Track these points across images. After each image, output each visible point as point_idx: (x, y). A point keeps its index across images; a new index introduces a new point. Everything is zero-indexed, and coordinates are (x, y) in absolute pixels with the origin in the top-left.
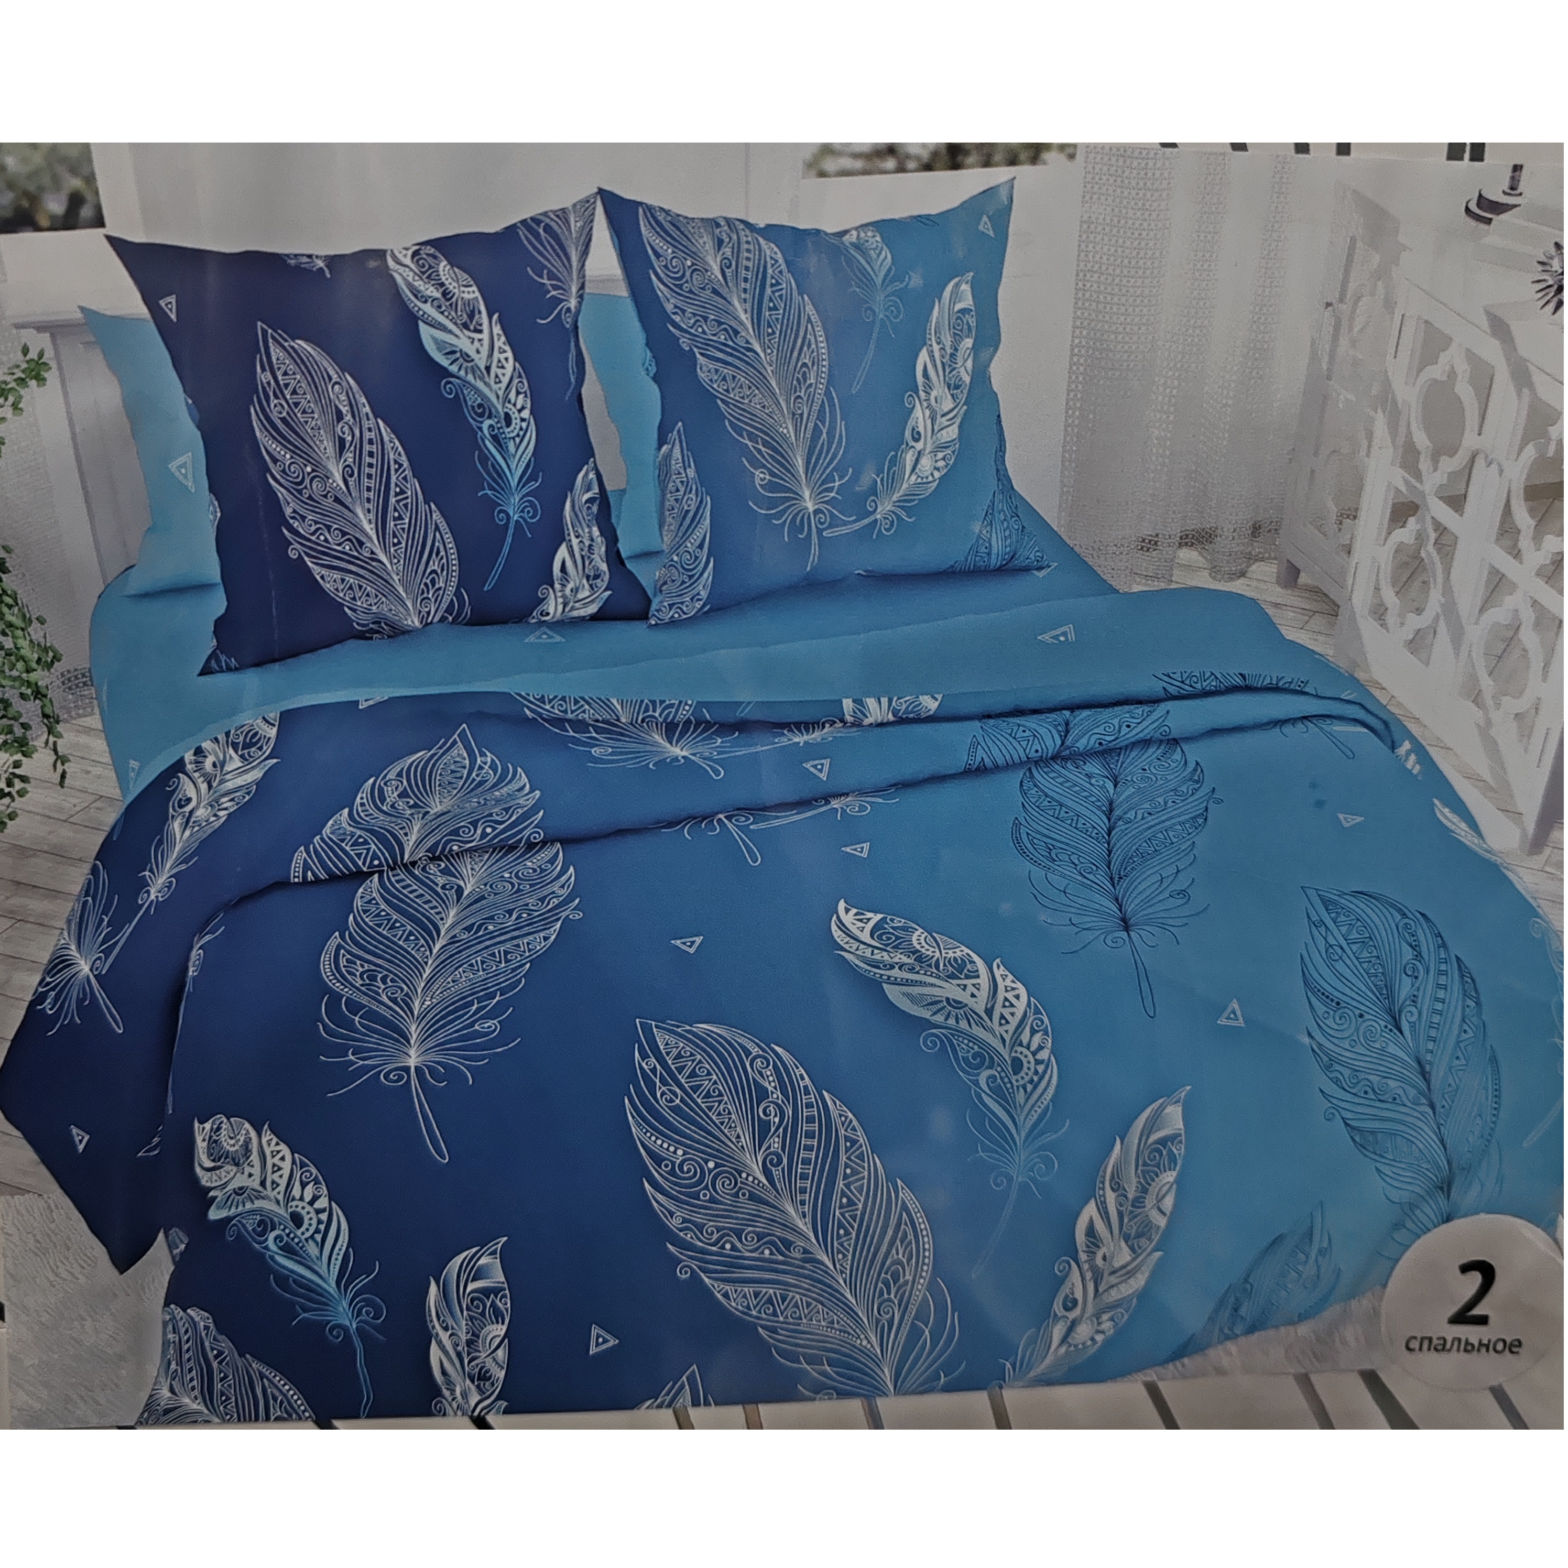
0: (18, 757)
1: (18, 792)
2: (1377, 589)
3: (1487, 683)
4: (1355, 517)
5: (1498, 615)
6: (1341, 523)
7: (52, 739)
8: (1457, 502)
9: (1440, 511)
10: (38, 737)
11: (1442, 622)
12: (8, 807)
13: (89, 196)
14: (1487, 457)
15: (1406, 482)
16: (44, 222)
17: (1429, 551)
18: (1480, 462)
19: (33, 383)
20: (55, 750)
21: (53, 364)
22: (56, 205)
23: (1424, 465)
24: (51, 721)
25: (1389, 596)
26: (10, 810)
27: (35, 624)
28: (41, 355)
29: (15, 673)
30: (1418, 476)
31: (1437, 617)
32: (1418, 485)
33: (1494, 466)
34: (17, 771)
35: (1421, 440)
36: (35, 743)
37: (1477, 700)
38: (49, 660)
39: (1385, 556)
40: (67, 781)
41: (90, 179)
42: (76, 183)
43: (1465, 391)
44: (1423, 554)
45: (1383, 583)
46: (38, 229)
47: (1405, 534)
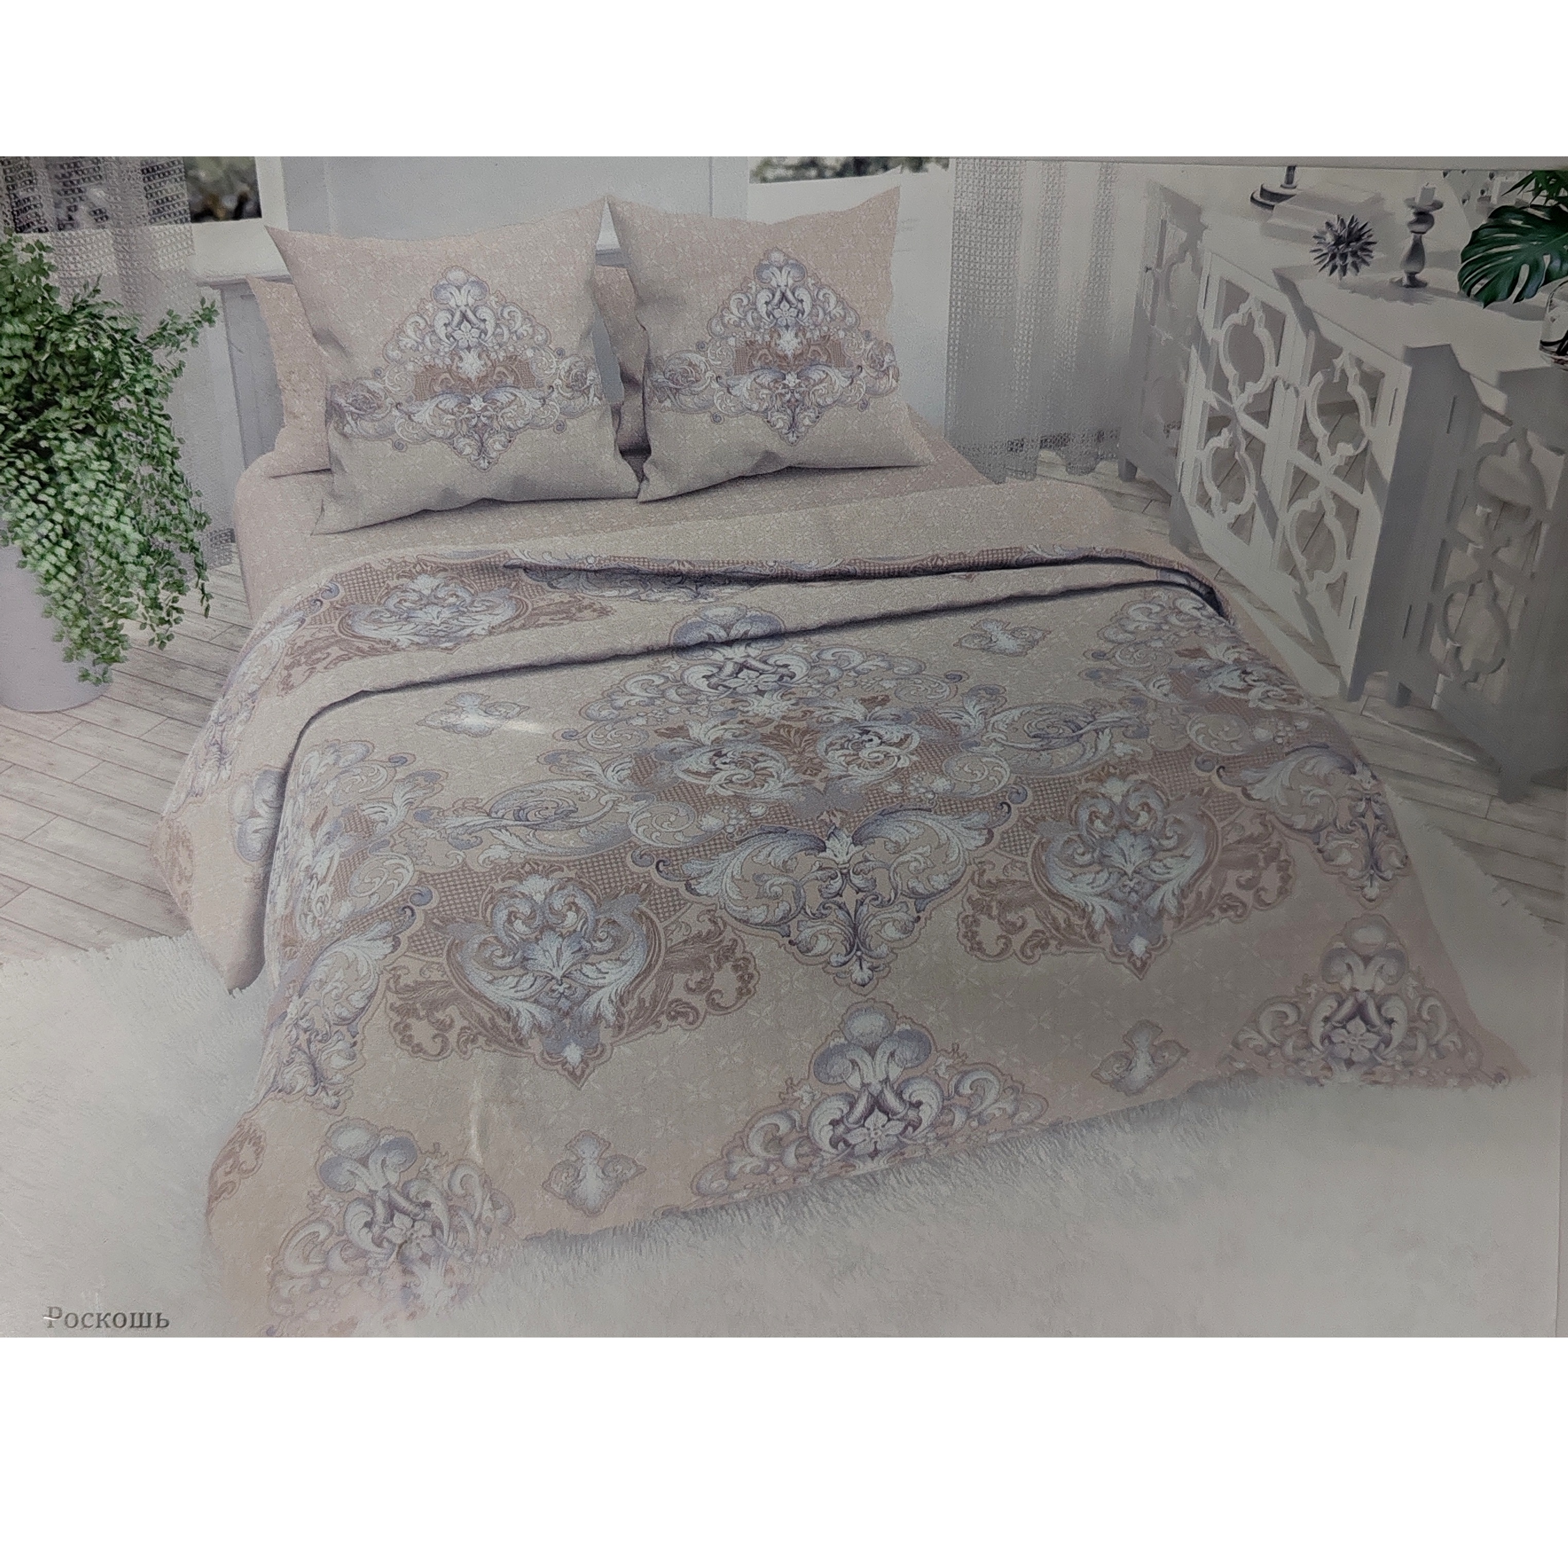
0: (176, 594)
1: (175, 620)
2: (1202, 483)
3: (1301, 560)
4: (1179, 428)
5: (1305, 504)
6: (1168, 432)
7: (201, 581)
8: (1263, 417)
9: (1248, 423)
10: (191, 580)
11: (1258, 509)
12: (167, 631)
13: (251, 196)
14: (1284, 382)
15: (1219, 402)
16: (220, 213)
17: (1242, 454)
18: (1279, 385)
19: (206, 324)
20: (203, 590)
21: (220, 311)
22: (230, 203)
23: (1232, 388)
24: (200, 567)
25: (1213, 490)
26: (168, 633)
27: (195, 497)
28: (213, 306)
29: (177, 532)
30: (1229, 397)
31: (1253, 506)
32: (1229, 404)
33: (1292, 389)
34: (175, 605)
35: (1230, 370)
36: (189, 584)
37: (1294, 572)
38: (202, 523)
39: (1205, 456)
40: (210, 613)
41: (254, 185)
42: (245, 188)
43: (1262, 332)
44: (1237, 457)
45: (1205, 479)
46: (217, 219)
47: (1221, 441)
